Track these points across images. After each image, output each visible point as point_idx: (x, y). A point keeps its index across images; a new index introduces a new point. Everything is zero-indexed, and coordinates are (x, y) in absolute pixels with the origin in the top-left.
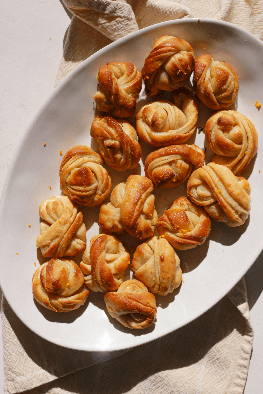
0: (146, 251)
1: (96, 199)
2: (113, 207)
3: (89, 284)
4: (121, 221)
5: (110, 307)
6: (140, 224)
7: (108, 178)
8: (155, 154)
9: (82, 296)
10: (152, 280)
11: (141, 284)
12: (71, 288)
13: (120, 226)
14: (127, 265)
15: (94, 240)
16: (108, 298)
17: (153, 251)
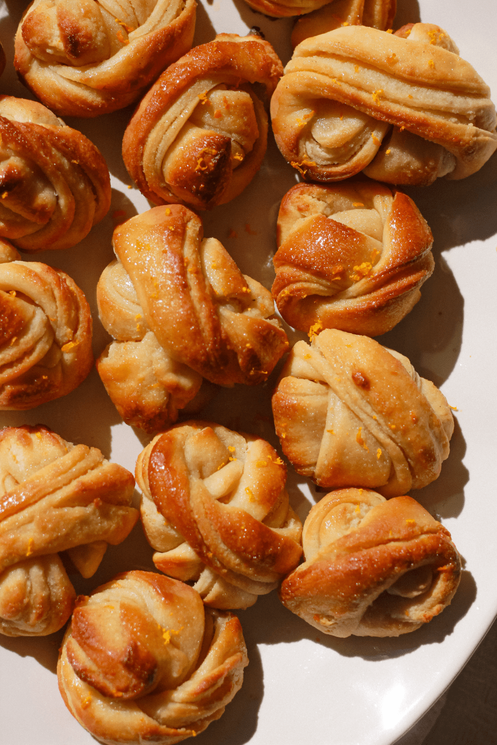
0: (305, 395)
1: (68, 357)
2: (131, 345)
3: (219, 598)
4: (179, 366)
5: (318, 617)
6: (236, 334)
7: (59, 278)
8: (139, 122)
9: (229, 644)
10: (374, 459)
11: (356, 494)
12: (181, 641)
13: (185, 382)
14: (280, 472)
15: (143, 469)
16: (296, 593)
17: (323, 383)
